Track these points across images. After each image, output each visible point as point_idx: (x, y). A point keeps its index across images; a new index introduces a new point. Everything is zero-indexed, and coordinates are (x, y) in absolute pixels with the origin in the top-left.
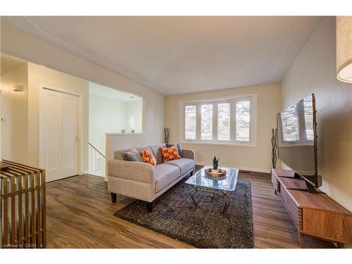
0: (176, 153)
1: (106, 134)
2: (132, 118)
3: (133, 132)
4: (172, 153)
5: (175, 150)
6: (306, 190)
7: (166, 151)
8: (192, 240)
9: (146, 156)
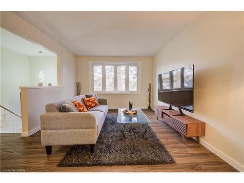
0: (96, 101)
1: (20, 88)
2: (42, 72)
3: (50, 85)
4: (94, 102)
5: (95, 99)
6: (180, 115)
7: (89, 101)
8: (138, 161)
9: (80, 106)
